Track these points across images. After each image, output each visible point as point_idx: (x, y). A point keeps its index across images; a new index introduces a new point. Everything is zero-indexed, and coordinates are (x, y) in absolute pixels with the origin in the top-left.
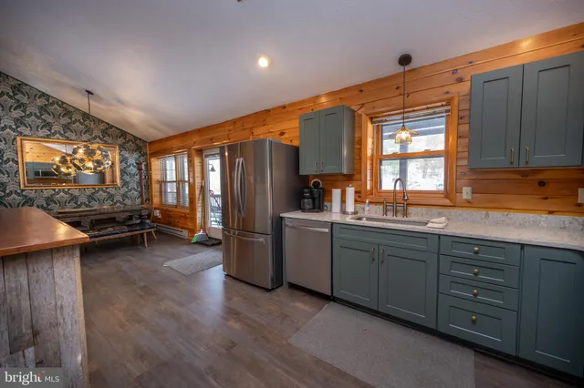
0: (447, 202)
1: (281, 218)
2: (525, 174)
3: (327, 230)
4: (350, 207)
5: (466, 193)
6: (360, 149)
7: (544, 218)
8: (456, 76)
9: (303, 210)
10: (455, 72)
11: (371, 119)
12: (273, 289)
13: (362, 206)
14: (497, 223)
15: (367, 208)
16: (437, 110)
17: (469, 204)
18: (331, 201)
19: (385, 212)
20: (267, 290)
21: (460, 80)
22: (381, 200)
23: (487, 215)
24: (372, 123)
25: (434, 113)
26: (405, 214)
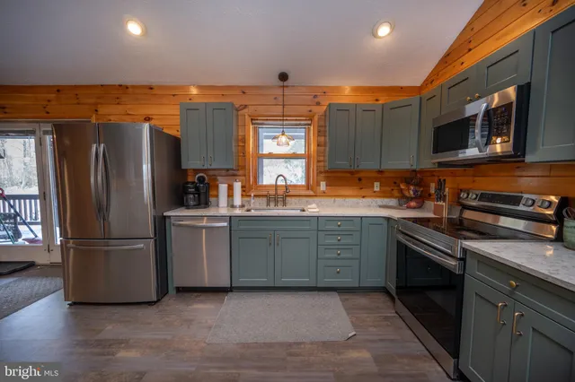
0: (311, 193)
1: (165, 217)
2: (352, 173)
3: (225, 224)
4: (238, 200)
5: (323, 186)
6: (244, 146)
7: (361, 201)
8: (316, 100)
9: (188, 207)
10: (315, 96)
11: (252, 120)
12: (158, 300)
13: (248, 199)
14: (339, 206)
15: (253, 201)
16: (302, 122)
17: (324, 194)
18: (217, 196)
19: (268, 204)
20: (150, 303)
21: (318, 104)
22: (265, 193)
23: (334, 201)
24: (252, 124)
25: (300, 125)
26: (285, 204)
